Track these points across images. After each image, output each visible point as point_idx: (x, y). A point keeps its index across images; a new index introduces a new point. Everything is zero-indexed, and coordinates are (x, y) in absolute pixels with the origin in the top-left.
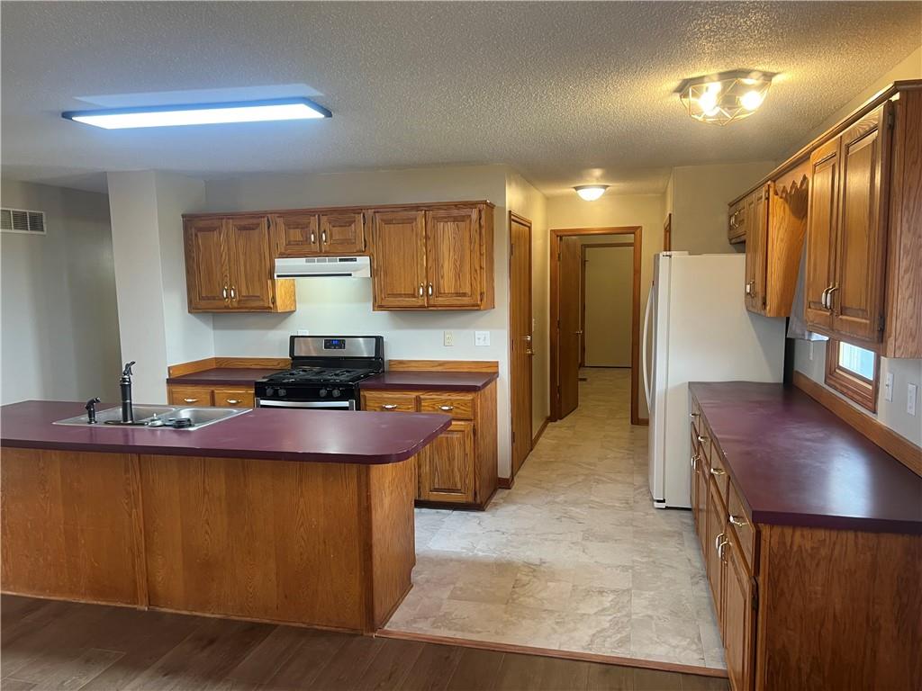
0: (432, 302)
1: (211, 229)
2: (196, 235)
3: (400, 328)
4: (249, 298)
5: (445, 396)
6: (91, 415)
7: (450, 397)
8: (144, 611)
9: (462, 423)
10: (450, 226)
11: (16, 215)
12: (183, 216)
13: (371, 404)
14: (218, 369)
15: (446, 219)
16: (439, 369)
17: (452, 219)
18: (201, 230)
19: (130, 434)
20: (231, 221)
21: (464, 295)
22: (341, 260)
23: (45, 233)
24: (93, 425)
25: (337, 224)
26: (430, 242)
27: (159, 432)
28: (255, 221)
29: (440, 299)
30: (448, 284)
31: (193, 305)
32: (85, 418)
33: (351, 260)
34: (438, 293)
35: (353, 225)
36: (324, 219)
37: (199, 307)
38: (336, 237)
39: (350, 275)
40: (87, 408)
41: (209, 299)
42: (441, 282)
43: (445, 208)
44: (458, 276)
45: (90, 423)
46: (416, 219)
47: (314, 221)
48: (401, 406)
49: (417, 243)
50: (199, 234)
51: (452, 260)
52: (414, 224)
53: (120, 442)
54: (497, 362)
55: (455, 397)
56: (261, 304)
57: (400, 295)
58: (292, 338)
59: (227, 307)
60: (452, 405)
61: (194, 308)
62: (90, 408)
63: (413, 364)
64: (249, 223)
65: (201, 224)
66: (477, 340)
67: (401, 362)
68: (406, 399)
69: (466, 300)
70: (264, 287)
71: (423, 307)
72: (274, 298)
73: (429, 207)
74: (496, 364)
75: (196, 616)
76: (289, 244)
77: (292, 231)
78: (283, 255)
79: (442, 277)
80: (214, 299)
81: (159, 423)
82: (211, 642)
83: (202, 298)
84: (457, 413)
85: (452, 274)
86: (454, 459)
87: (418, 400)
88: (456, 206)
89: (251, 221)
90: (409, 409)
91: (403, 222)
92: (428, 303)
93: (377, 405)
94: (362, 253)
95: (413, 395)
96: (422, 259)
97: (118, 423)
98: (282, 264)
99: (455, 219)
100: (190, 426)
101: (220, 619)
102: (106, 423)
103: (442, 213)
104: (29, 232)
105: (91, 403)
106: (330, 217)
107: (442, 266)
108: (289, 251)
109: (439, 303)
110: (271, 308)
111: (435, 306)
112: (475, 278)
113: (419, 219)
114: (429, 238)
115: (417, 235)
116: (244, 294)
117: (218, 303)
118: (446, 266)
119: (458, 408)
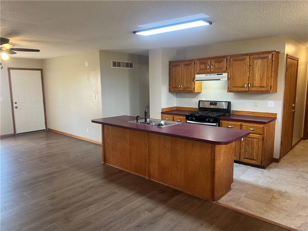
1: (177, 66)
2: (172, 68)
3: (238, 99)
4: (187, 88)
5: (252, 125)
6: (137, 120)
7: (254, 125)
8: (147, 179)
9: (258, 135)
10: (260, 61)
11: (126, 63)
12: (169, 62)
13: (224, 125)
14: (176, 110)
15: (258, 58)
16: (252, 115)
18: (173, 66)
19: (146, 126)
20: (183, 63)
21: (263, 87)
22: (217, 75)
23: (133, 68)
24: (137, 123)
25: (217, 62)
27: (154, 127)
28: (190, 62)
29: (253, 88)
30: (257, 83)
31: (170, 90)
32: (136, 121)
33: (221, 74)
34: (253, 86)
35: (222, 62)
36: (212, 60)
37: (172, 90)
38: (216, 67)
39: (220, 80)
40: (136, 118)
41: (175, 88)
42: (254, 82)
43: (258, 54)
44: (261, 80)
45: (137, 122)
47: (209, 62)
48: (234, 127)
49: (246, 68)
51: (259, 74)
52: (245, 61)
53: (144, 128)
54: (277, 114)
55: (256, 125)
56: (190, 90)
57: (238, 87)
58: (199, 101)
59: (180, 91)
60: (254, 128)
62: (137, 118)
63: (242, 112)
64: (188, 63)
65: (174, 64)
66: (268, 105)
67: (237, 111)
68: (237, 124)
69: (264, 89)
70: (191, 85)
71: (246, 91)
72: (194, 88)
73: (252, 54)
74: (276, 114)
75: (160, 184)
76: (200, 70)
77: (201, 65)
78: (198, 73)
79: (255, 80)
81: (154, 124)
82: (163, 192)
83: (173, 88)
84: (256, 132)
85: (259, 79)
86: (254, 148)
87: (241, 125)
88: (262, 53)
90: (237, 128)
91: (241, 60)
92: (248, 90)
93: (226, 126)
94: (225, 72)
95: (240, 123)
96: (247, 74)
97: (143, 123)
98: (198, 77)
99: (262, 58)
100: (162, 126)
101: (167, 186)
102: (141, 123)
103: (256, 56)
104: (129, 68)
105: (137, 117)
106: (215, 60)
107: (255, 76)
108: (200, 72)
109: (253, 90)
110: (193, 91)
111: (251, 91)
112: (268, 81)
113: (247, 59)
114: (251, 66)
115: (246, 65)
116: (185, 86)
117: (177, 89)
118: (257, 76)
119: (257, 129)
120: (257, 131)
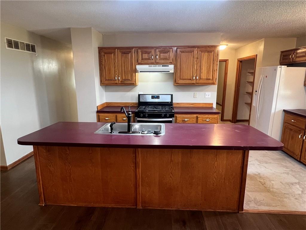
0: (197, 82)
1: (111, 53)
2: (104, 56)
4: (125, 80)
5: (207, 116)
7: (209, 116)
10: (206, 54)
11: (27, 45)
12: (99, 48)
13: (179, 119)
15: (205, 51)
16: (192, 106)
17: (207, 52)
18: (105, 53)
20: (119, 50)
21: (210, 79)
22: (162, 66)
25: (162, 52)
26: (199, 60)
28: (129, 50)
29: (200, 81)
30: (204, 76)
33: (167, 66)
34: (200, 78)
35: (168, 53)
36: (157, 50)
37: (105, 83)
38: (162, 57)
39: (169, 71)
41: (109, 80)
43: (204, 47)
44: (208, 72)
46: (193, 51)
47: (153, 51)
48: (190, 120)
49: (193, 60)
50: (105, 55)
51: (206, 67)
52: (192, 53)
54: (213, 103)
56: (130, 82)
57: (185, 79)
58: (139, 95)
59: (116, 84)
60: (210, 119)
61: (102, 83)
64: (126, 51)
65: (106, 51)
66: (206, 96)
67: (178, 104)
69: (210, 81)
70: (132, 76)
71: (194, 83)
72: (135, 80)
73: (198, 47)
76: (142, 59)
77: (144, 55)
78: (140, 64)
79: (202, 73)
80: (111, 80)
83: (106, 80)
85: (205, 72)
87: (197, 118)
88: (208, 47)
89: (127, 50)
90: (193, 120)
91: (188, 52)
92: (196, 82)
93: (181, 119)
94: (171, 63)
95: (195, 116)
96: (195, 66)
98: (138, 67)
103: (204, 49)
104: (31, 52)
106: (160, 50)
107: (202, 69)
108: (142, 62)
109: (200, 82)
110: (134, 84)
111: (198, 83)
112: (214, 73)
114: (198, 59)
115: (193, 57)
116: (123, 78)
117: (113, 82)
119: (212, 120)
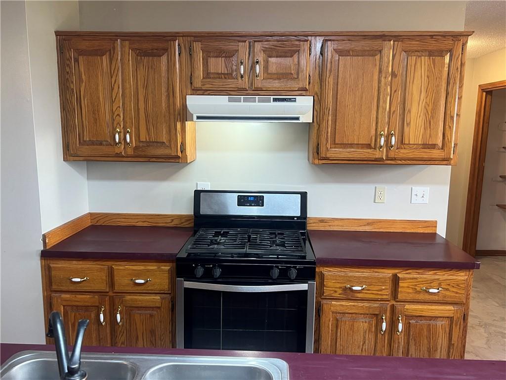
0: (392, 155)
1: (100, 53)
2: (77, 60)
4: (150, 144)
9: (451, 308)
10: (425, 60)
12: (58, 33)
13: (330, 284)
15: (418, 52)
16: (368, 229)
17: (427, 53)
18: (81, 52)
20: (127, 42)
21: (434, 146)
22: (275, 100)
25: (274, 54)
26: (398, 80)
28: (162, 45)
30: (415, 133)
31: (71, 151)
33: (290, 100)
34: (401, 142)
35: (296, 56)
36: (258, 46)
37: (79, 153)
38: (273, 69)
41: (92, 143)
42: (406, 129)
44: (429, 122)
46: (380, 51)
47: (243, 49)
49: (379, 82)
50: (81, 59)
51: (422, 105)
52: (378, 57)
54: (436, 222)
56: (166, 152)
57: (351, 145)
58: (198, 193)
59: (118, 155)
60: (439, 285)
61: (71, 154)
63: (336, 223)
64: (152, 47)
65: (84, 45)
68: (379, 279)
69: (436, 153)
70: (172, 131)
71: (381, 159)
72: (183, 145)
73: (397, 37)
74: (434, 224)
76: (207, 75)
77: (212, 61)
78: (197, 91)
79: (408, 124)
80: (101, 144)
83: (83, 143)
84: (446, 297)
85: (421, 121)
87: (396, 280)
88: (432, 36)
89: (155, 45)
90: (381, 290)
91: (363, 53)
92: (387, 155)
93: (338, 285)
94: (303, 91)
95: (388, 273)
96: (385, 102)
98: (196, 103)
99: (431, 54)
106: (266, 45)
107: (409, 111)
108: (207, 86)
109: (401, 155)
110: (178, 157)
111: (395, 159)
112: (450, 127)
113: (385, 51)
114: (396, 76)
115: (380, 72)
116: (143, 138)
117: (105, 149)
118: (414, 110)
119: (447, 290)
120: (448, 293)
